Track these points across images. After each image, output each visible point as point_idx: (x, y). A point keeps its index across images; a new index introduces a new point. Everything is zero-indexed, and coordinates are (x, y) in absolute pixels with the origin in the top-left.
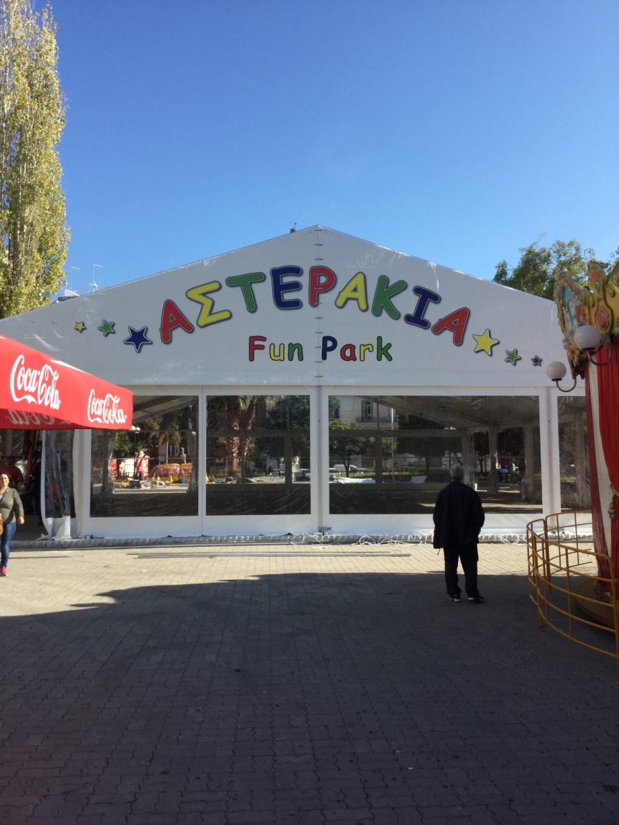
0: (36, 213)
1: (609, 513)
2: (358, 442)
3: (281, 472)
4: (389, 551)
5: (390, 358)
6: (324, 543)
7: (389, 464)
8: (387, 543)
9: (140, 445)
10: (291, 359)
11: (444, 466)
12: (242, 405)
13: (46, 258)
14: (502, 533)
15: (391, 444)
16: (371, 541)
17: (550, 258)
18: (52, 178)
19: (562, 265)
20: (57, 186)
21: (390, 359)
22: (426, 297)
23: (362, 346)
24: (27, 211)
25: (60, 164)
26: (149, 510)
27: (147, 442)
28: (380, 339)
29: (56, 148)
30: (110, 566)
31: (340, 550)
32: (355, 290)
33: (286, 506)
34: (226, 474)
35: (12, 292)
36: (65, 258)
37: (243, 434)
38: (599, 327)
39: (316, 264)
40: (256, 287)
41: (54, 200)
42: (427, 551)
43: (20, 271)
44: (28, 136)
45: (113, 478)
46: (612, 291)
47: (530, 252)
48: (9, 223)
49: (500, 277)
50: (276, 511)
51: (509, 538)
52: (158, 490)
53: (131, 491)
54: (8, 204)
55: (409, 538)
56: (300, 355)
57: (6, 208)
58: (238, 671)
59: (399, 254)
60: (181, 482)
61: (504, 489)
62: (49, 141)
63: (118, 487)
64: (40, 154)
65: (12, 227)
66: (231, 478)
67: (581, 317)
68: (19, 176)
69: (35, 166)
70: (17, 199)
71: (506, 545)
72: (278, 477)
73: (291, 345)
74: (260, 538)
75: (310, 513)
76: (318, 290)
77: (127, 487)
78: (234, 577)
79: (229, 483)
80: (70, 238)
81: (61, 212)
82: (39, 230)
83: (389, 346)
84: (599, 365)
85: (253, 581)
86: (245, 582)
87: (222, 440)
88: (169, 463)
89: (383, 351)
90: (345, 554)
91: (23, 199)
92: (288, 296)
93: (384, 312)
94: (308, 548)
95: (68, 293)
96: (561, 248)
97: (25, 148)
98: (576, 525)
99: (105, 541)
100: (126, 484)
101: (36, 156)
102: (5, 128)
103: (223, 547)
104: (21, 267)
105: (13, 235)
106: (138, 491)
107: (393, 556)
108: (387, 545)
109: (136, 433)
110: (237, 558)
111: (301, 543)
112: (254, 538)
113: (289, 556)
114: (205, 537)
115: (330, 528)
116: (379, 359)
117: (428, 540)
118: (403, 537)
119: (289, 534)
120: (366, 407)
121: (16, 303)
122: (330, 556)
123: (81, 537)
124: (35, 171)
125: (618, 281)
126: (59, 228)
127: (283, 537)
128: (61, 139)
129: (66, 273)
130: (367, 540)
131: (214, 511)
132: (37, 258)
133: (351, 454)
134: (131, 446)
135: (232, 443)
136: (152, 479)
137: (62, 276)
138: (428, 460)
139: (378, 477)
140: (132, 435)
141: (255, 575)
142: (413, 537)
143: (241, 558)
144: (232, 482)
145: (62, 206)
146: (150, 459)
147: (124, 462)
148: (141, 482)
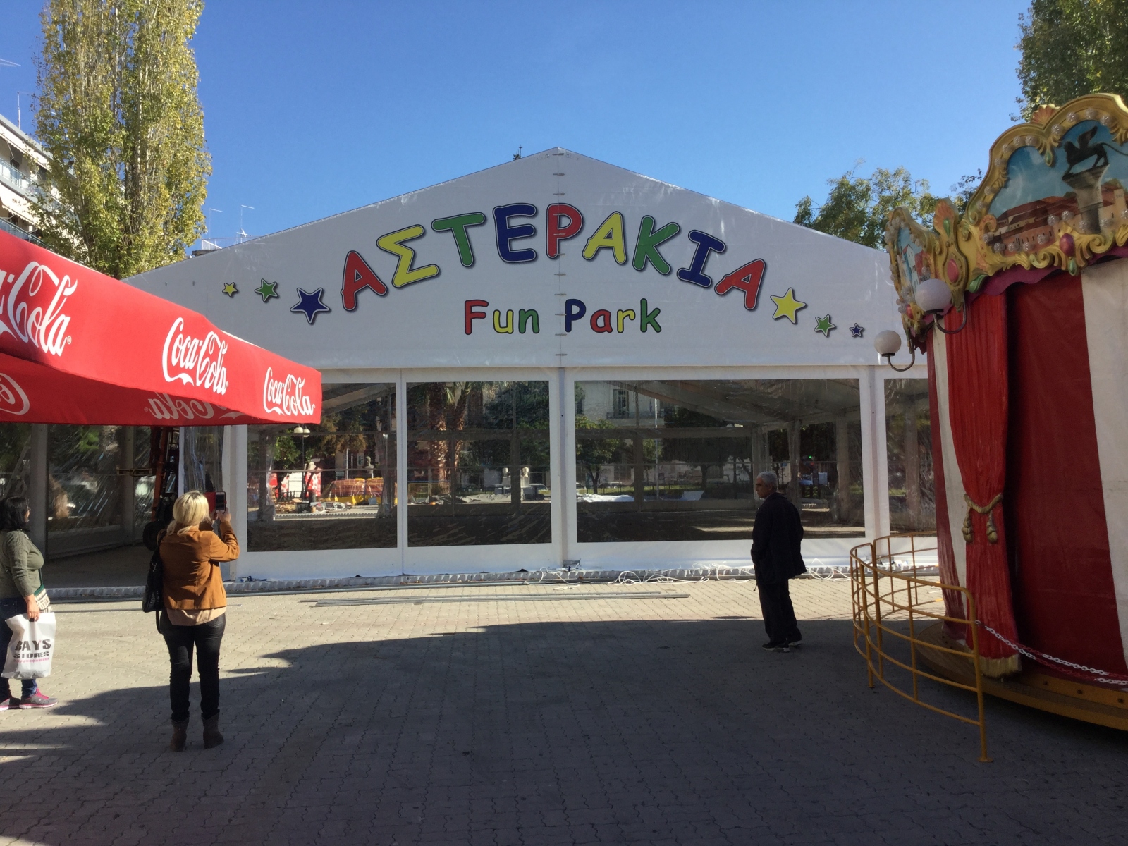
0: (163, 133)
1: (963, 532)
2: (610, 445)
3: (505, 488)
4: (660, 590)
5: (658, 329)
6: (570, 582)
7: (652, 475)
8: (656, 580)
9: (310, 453)
10: (522, 330)
11: (725, 478)
12: (449, 397)
13: (178, 196)
15: (654, 447)
16: (634, 578)
17: (869, 192)
18: (185, 85)
19: (886, 201)
20: (192, 96)
22: (707, 244)
23: (620, 312)
24: (151, 131)
26: (326, 541)
27: (319, 450)
28: (644, 302)
29: (190, 44)
30: (278, 618)
31: (593, 591)
32: (610, 236)
33: (516, 533)
34: (429, 491)
35: (130, 243)
36: (203, 196)
37: (452, 437)
38: (948, 282)
39: (556, 200)
40: (473, 232)
41: (187, 115)
42: (710, 590)
43: (142, 214)
44: (150, 27)
45: (273, 499)
46: (966, 232)
47: (842, 185)
48: (126, 148)
49: (802, 218)
50: (504, 539)
51: (821, 570)
52: (336, 516)
53: (299, 517)
54: (123, 122)
55: (686, 573)
56: (535, 325)
57: (121, 127)
58: (466, 753)
59: (668, 186)
60: (367, 504)
61: (808, 507)
62: (180, 34)
63: (280, 511)
64: (168, 52)
65: (130, 153)
66: (437, 496)
67: (924, 269)
68: (138, 82)
69: (161, 69)
70: (136, 115)
71: (817, 580)
72: (500, 495)
73: (522, 312)
74: (483, 576)
75: (551, 542)
76: (558, 237)
77: (294, 511)
78: (451, 629)
79: (434, 503)
80: (210, 168)
81: (198, 133)
82: (167, 157)
83: (658, 311)
84: (949, 333)
85: (477, 634)
86: (466, 637)
88: (349, 477)
89: (649, 319)
90: (600, 597)
91: (145, 115)
92: (518, 245)
93: (649, 265)
94: (549, 589)
95: (206, 245)
96: (884, 179)
97: (146, 44)
98: (913, 552)
99: (269, 584)
100: (291, 507)
101: (162, 55)
102: (119, 16)
103: (433, 590)
104: (143, 209)
105: (131, 164)
106: (308, 516)
107: (665, 597)
108: (656, 582)
109: (305, 436)
110: (454, 603)
111: (540, 582)
112: (475, 576)
113: (524, 600)
114: (407, 577)
115: (579, 562)
116: (643, 329)
117: (712, 576)
118: (678, 572)
119: (523, 570)
120: (619, 398)
121: (136, 259)
122: (581, 598)
123: (234, 579)
124: (161, 76)
125: (975, 219)
126: (195, 154)
127: (514, 575)
128: (196, 31)
129: (205, 217)
130: (628, 576)
131: (418, 541)
132: (165, 196)
133: (601, 463)
134: (297, 456)
135: (437, 449)
136: (327, 500)
137: (200, 221)
138: (704, 469)
139: (638, 493)
140: (298, 438)
141: (480, 625)
142: (691, 572)
143: (459, 603)
144: (437, 502)
145: (199, 124)
146: (322, 473)
147: (288, 477)
148: (312, 504)
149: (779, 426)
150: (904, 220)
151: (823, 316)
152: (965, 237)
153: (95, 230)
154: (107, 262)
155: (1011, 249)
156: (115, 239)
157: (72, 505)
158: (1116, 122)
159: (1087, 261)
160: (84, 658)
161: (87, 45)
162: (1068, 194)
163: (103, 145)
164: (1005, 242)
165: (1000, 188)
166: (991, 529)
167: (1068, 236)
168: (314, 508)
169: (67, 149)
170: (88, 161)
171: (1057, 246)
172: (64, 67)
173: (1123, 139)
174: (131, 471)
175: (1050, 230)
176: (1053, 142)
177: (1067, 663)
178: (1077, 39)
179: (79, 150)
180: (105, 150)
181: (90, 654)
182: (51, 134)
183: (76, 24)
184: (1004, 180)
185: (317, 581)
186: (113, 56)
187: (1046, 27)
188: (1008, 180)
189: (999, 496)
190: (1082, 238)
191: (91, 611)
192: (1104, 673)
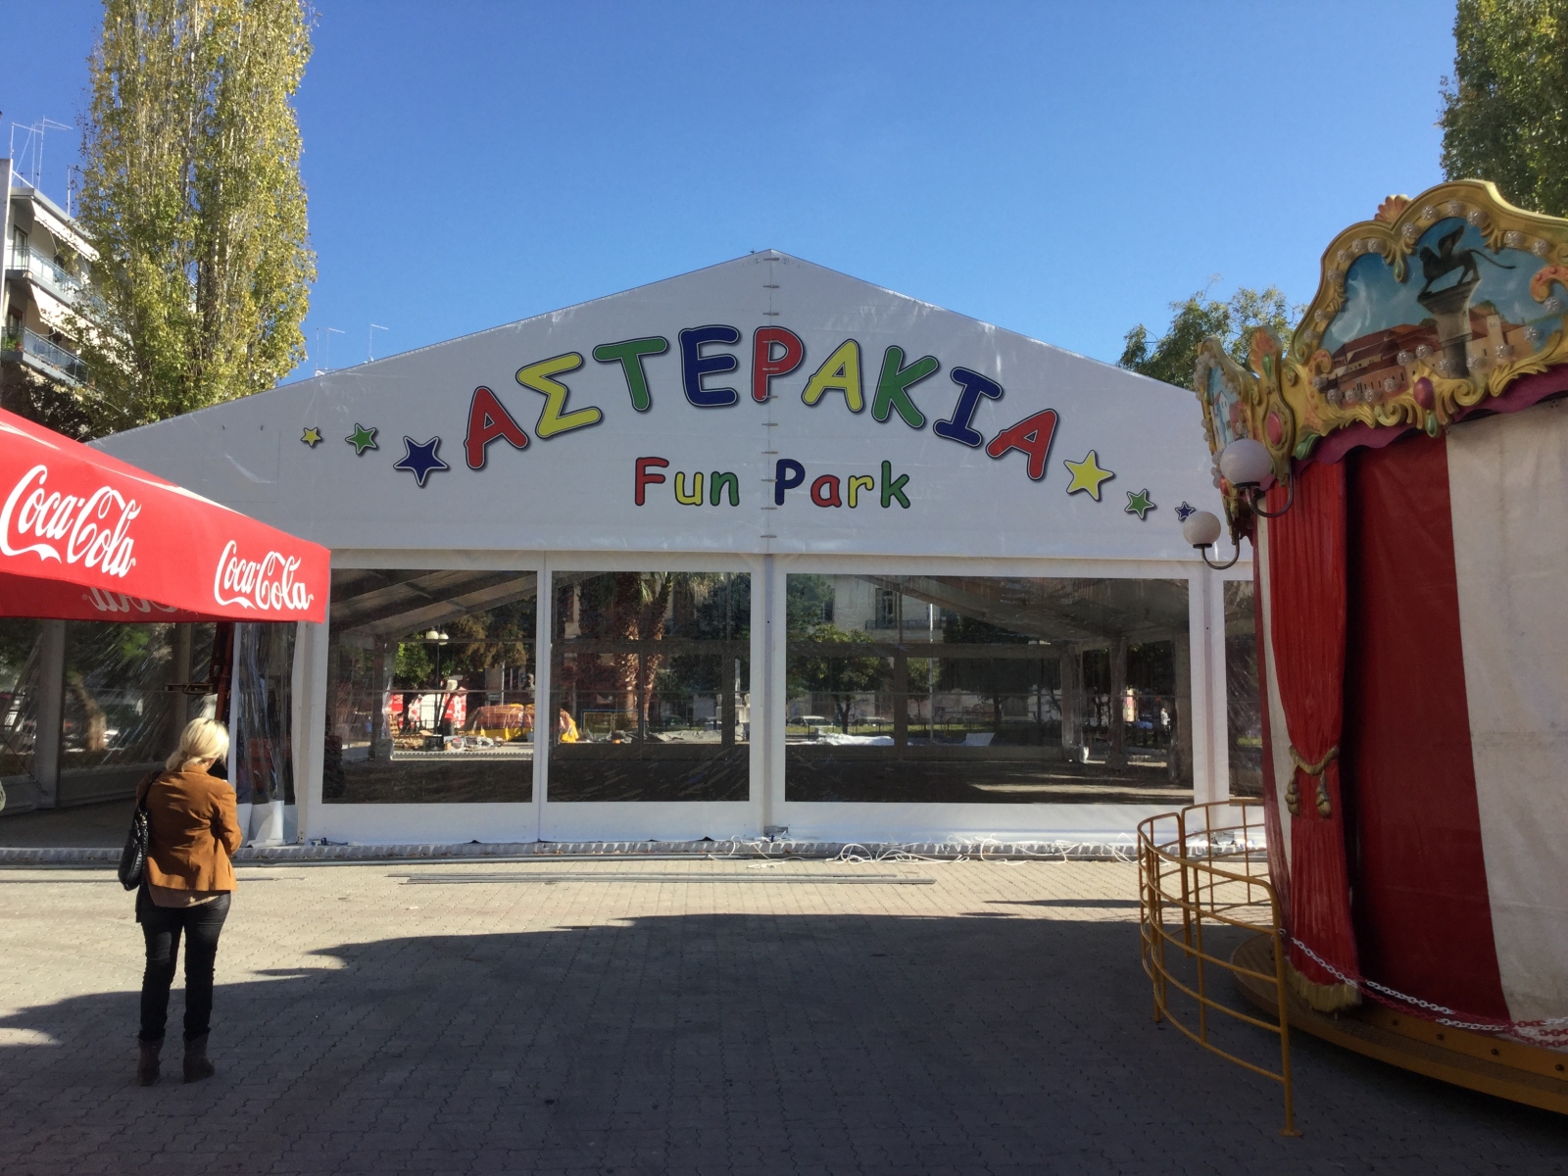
0: (249, 223)
1: (1287, 800)
2: (866, 666)
3: (716, 722)
4: (896, 873)
5: (905, 501)
6: (772, 857)
7: (924, 709)
8: (893, 858)
9: (447, 668)
10: (715, 502)
11: (1026, 716)
12: (644, 592)
13: (268, 309)
14: (1115, 841)
15: (928, 670)
16: (863, 854)
17: (1228, 321)
18: (282, 158)
19: (1250, 334)
20: (292, 173)
21: (906, 504)
22: (976, 387)
23: (853, 479)
24: (234, 219)
25: (297, 131)
26: (437, 791)
27: (461, 662)
28: (886, 466)
29: (292, 101)
30: (351, 898)
31: (801, 871)
32: (841, 372)
33: (700, 786)
34: (613, 725)
35: (200, 372)
36: (303, 309)
37: (645, 648)
38: (1270, 444)
39: (766, 322)
40: (650, 364)
41: (285, 199)
42: (968, 874)
43: (217, 332)
44: (238, 78)
45: (394, 730)
46: (1293, 374)
47: (1189, 310)
48: (198, 242)
49: (1132, 355)
50: (682, 794)
51: (1130, 850)
52: (482, 755)
53: (426, 756)
54: (197, 207)
55: (937, 849)
56: (734, 495)
57: (193, 214)
58: (549, 1102)
59: (924, 306)
60: (526, 741)
61: (1139, 760)
62: (277, 88)
63: (402, 747)
64: (260, 112)
65: (203, 248)
66: (622, 732)
67: (1239, 425)
68: (219, 153)
69: (251, 135)
70: (214, 196)
71: (1122, 864)
72: (711, 732)
73: (716, 476)
74: (650, 845)
75: (748, 800)
76: (769, 372)
77: (420, 748)
78: (586, 921)
79: (618, 742)
80: (314, 271)
81: (298, 223)
82: (255, 257)
83: (905, 479)
84: (1271, 516)
85: (620, 929)
86: (603, 932)
87: (608, 660)
88: (505, 703)
89: (893, 489)
90: (810, 879)
91: (226, 197)
92: (712, 383)
93: (895, 415)
94: (742, 866)
96: (1248, 304)
97: (232, 101)
98: (1245, 827)
99: (350, 849)
100: (418, 742)
101: (252, 116)
102: (195, 62)
103: (578, 864)
104: (220, 325)
105: (206, 263)
106: (439, 756)
107: (901, 883)
108: (894, 861)
109: (441, 644)
110: (600, 884)
111: (730, 856)
112: (638, 846)
113: (700, 881)
114: (543, 844)
115: (786, 829)
116: (885, 503)
117: (974, 854)
118: (926, 847)
119: (707, 839)
120: (884, 601)
121: (208, 394)
122: (781, 881)
123: (303, 841)
124: (250, 144)
125: (1303, 355)
126: (294, 252)
127: (694, 845)
128: (300, 83)
129: (305, 338)
130: (855, 851)
131: (561, 794)
132: (250, 309)
133: (853, 690)
134: (429, 671)
135: (625, 665)
136: (469, 733)
137: (297, 343)
138: (996, 702)
139: (899, 734)
140: (432, 648)
141: (628, 916)
142: (945, 847)
143: (608, 884)
144: (623, 740)
145: (301, 211)
146: (469, 696)
147: (420, 700)
148: (445, 738)
149: (1102, 644)
150: (1215, 357)
151: (1137, 491)
152: (1290, 381)
153: (152, 354)
154: (166, 396)
155: (1350, 399)
156: (179, 366)
157: (114, 732)
158: (1489, 221)
159: (1451, 416)
160: (62, 948)
161: (151, 101)
162: (1426, 322)
163: (168, 238)
164: (1342, 388)
165: (1336, 312)
166: (1322, 797)
167: (1425, 381)
168: (449, 745)
169: (117, 241)
170: (145, 259)
171: (1410, 395)
172: (120, 130)
173: (1499, 245)
174: (185, 686)
175: (1400, 371)
176: (1405, 248)
177: (1399, 996)
178: (1517, 113)
179: (133, 243)
180: (170, 244)
181: (73, 942)
182: (99, 221)
183: (137, 72)
184: (1341, 300)
185: (417, 847)
186: (185, 117)
187: (1473, 93)
188: (1347, 300)
189: (1333, 749)
190: (1444, 385)
191: (96, 881)
192: (1448, 1012)
